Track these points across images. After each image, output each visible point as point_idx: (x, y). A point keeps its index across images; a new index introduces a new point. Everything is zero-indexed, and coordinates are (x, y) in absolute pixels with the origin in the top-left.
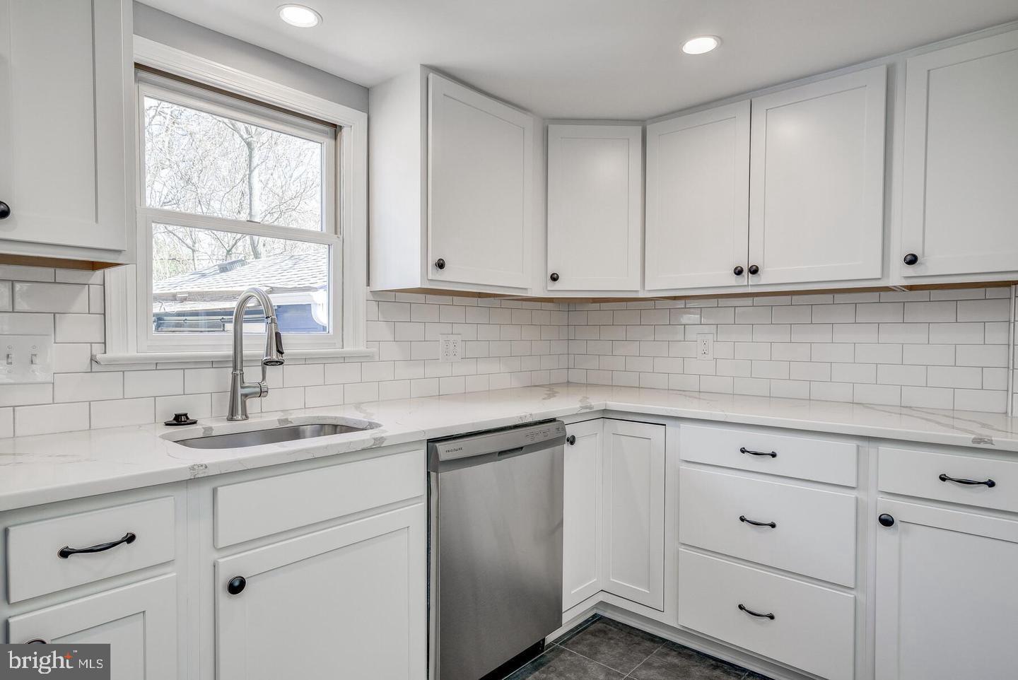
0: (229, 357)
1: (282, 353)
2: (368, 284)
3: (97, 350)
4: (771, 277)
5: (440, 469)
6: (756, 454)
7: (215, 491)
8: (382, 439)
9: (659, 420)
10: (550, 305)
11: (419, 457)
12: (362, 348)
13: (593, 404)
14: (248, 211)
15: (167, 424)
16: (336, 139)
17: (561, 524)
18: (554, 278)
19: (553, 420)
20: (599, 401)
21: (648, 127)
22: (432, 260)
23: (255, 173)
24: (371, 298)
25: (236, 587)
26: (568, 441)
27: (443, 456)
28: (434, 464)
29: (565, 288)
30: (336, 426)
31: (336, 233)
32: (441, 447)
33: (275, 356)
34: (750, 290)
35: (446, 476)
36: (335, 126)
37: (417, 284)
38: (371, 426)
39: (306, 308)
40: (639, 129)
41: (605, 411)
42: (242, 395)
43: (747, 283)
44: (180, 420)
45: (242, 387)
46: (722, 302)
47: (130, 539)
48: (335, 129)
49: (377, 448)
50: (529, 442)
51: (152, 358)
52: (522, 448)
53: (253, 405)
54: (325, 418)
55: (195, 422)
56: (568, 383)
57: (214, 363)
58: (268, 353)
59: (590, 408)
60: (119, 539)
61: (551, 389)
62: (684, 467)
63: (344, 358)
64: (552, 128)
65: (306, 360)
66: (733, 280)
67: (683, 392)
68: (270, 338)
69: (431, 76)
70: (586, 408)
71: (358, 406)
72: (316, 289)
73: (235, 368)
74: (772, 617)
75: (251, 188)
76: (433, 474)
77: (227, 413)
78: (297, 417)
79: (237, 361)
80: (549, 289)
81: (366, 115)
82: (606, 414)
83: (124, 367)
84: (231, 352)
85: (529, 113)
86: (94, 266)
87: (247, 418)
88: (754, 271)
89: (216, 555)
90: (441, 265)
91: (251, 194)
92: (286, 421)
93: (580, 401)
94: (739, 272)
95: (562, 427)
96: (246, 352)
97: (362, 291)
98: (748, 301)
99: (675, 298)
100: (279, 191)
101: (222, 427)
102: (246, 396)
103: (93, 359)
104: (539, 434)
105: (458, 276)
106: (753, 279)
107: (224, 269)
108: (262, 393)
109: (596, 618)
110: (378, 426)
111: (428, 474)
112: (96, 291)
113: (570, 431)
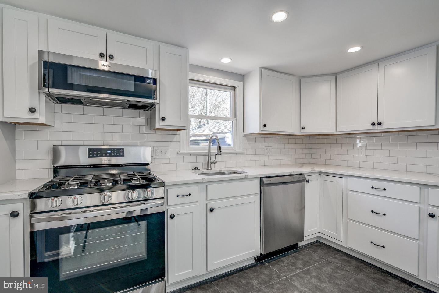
0: (207, 153)
1: (221, 152)
2: (243, 132)
3: (178, 150)
4: (386, 126)
5: (264, 186)
6: (378, 189)
7: (207, 186)
8: (248, 176)
9: (341, 176)
10: (303, 137)
11: (258, 182)
12: (241, 151)
13: (316, 170)
14: (205, 109)
15: (193, 170)
16: (234, 91)
17: (304, 208)
18: (303, 128)
19: (301, 174)
20: (318, 169)
21: (338, 75)
22: (262, 124)
23: (208, 97)
24: (244, 136)
25: (212, 210)
26: (307, 181)
27: (265, 182)
28: (262, 184)
29: (307, 131)
30: (235, 173)
31: (234, 118)
32: (265, 180)
33: (219, 153)
34: (378, 131)
35: (266, 188)
36: (234, 87)
37: (258, 132)
38: (244, 172)
39: (224, 139)
40: (334, 77)
41: (320, 172)
42: (210, 163)
43: (377, 128)
44: (196, 169)
45: (210, 161)
46: (369, 135)
47: (190, 195)
48: (234, 88)
49: (246, 178)
50: (292, 180)
51: (189, 153)
52: (290, 182)
53: (213, 165)
54: (231, 170)
55: (199, 170)
56: (309, 163)
57: (204, 154)
58: (218, 151)
59: (315, 171)
60: (188, 194)
61: (302, 165)
62: (350, 192)
63: (236, 154)
64: (303, 80)
65: (226, 154)
66: (371, 127)
67: (353, 167)
68: (218, 148)
69: (262, 70)
70: (313, 171)
71: (240, 167)
72: (227, 133)
73: (209, 156)
74: (384, 247)
75: (206, 102)
76: (262, 187)
77: (206, 168)
78: (224, 170)
79: (209, 154)
80: (301, 132)
81: (243, 83)
82: (321, 174)
83: (184, 155)
84: (208, 152)
85: (294, 76)
86: (178, 130)
87: (211, 169)
88: (380, 124)
89: (207, 202)
90: (265, 126)
91: (206, 104)
92: (221, 170)
93: (312, 169)
94: (373, 124)
95: (305, 176)
96: (211, 151)
97: (242, 134)
98: (380, 135)
99: (350, 134)
100: (214, 102)
101: (206, 171)
102: (211, 163)
103: (177, 153)
104: (296, 178)
105: (270, 129)
106: (379, 127)
107: (199, 127)
108: (215, 163)
109: (317, 242)
110: (246, 173)
111: (261, 187)
112: (178, 136)
113: (307, 178)
